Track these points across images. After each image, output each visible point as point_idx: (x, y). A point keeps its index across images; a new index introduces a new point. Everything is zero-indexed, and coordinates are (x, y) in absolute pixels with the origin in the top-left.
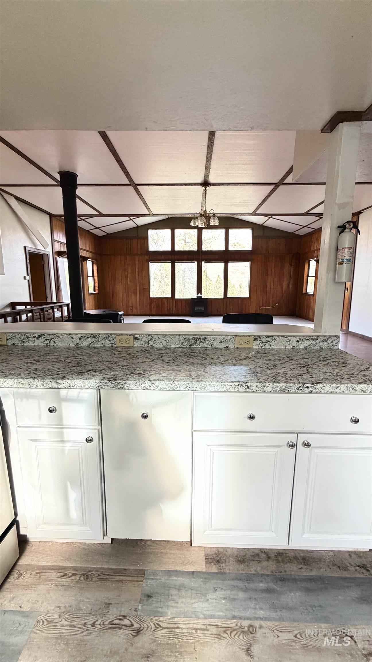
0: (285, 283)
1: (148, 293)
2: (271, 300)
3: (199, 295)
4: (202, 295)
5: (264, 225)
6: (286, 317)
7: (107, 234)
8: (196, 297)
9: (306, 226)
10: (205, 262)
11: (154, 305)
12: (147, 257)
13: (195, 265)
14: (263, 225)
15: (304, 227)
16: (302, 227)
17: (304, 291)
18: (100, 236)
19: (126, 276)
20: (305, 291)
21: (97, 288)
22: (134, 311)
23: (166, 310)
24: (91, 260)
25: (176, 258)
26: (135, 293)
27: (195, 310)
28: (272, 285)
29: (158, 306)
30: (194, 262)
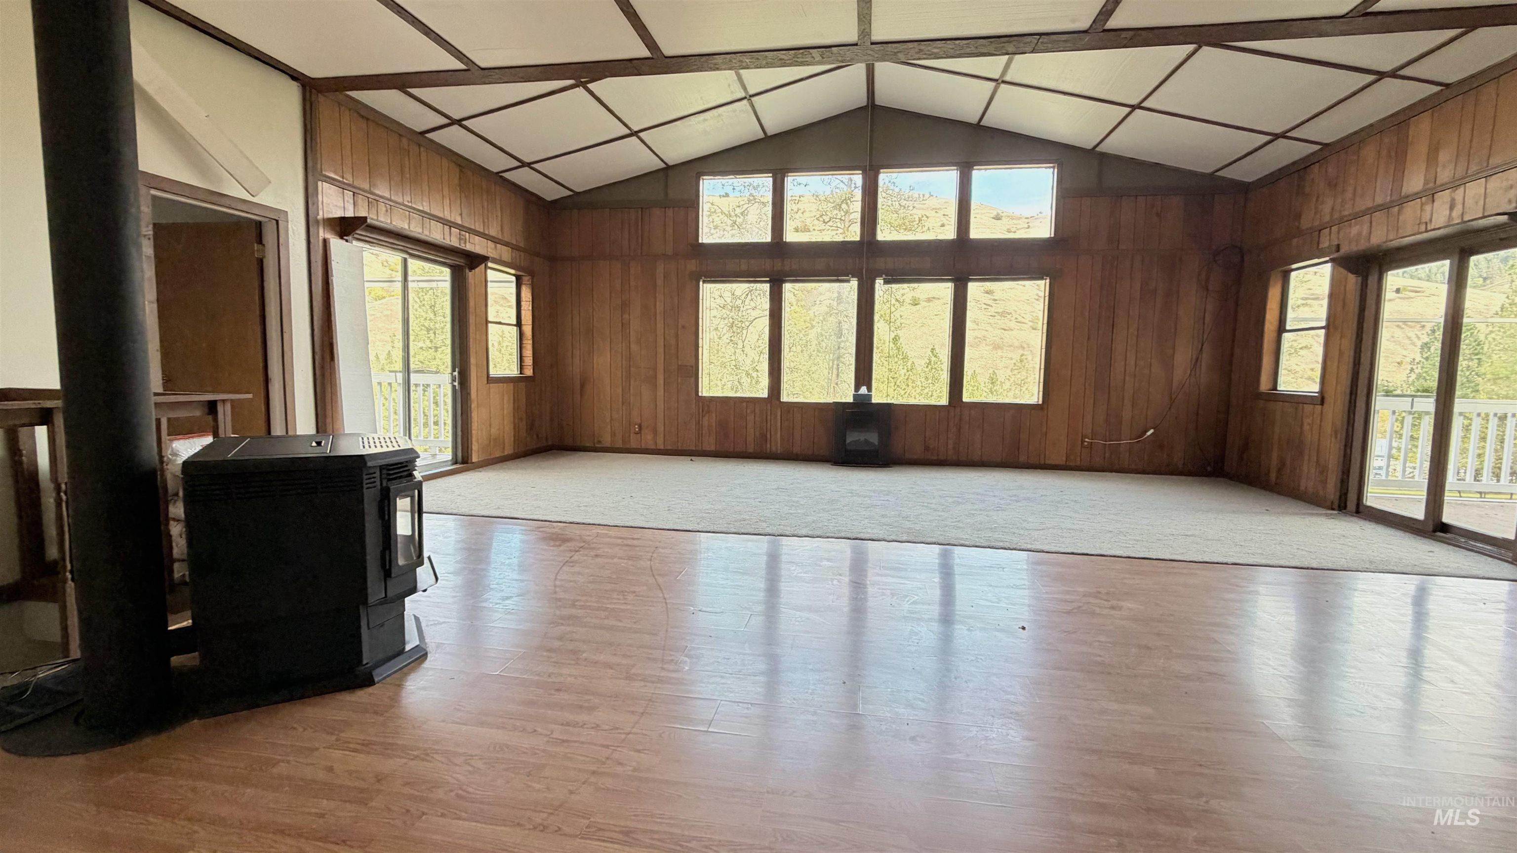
0: (1183, 357)
1: (693, 379)
2: (1127, 414)
3: (863, 390)
4: (873, 393)
5: (1102, 148)
6: (1190, 478)
7: (571, 193)
8: (850, 399)
9: (1283, 135)
10: (887, 282)
11: (710, 421)
12: (692, 265)
13: (850, 289)
14: (1097, 149)
15: (1276, 136)
16: (1269, 138)
17: (1264, 385)
18: (549, 199)
19: (625, 326)
20: (1270, 386)
21: (529, 361)
22: (648, 439)
23: (750, 439)
24: (513, 271)
25: (787, 268)
26: (652, 381)
27: (848, 441)
28: (1131, 361)
29: (723, 425)
30: (848, 281)
